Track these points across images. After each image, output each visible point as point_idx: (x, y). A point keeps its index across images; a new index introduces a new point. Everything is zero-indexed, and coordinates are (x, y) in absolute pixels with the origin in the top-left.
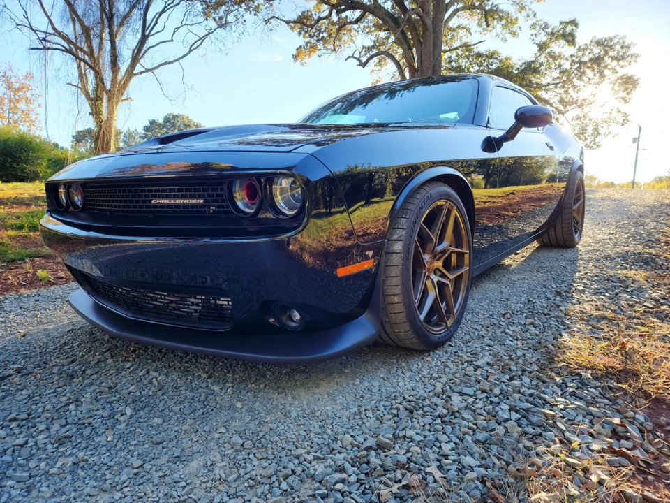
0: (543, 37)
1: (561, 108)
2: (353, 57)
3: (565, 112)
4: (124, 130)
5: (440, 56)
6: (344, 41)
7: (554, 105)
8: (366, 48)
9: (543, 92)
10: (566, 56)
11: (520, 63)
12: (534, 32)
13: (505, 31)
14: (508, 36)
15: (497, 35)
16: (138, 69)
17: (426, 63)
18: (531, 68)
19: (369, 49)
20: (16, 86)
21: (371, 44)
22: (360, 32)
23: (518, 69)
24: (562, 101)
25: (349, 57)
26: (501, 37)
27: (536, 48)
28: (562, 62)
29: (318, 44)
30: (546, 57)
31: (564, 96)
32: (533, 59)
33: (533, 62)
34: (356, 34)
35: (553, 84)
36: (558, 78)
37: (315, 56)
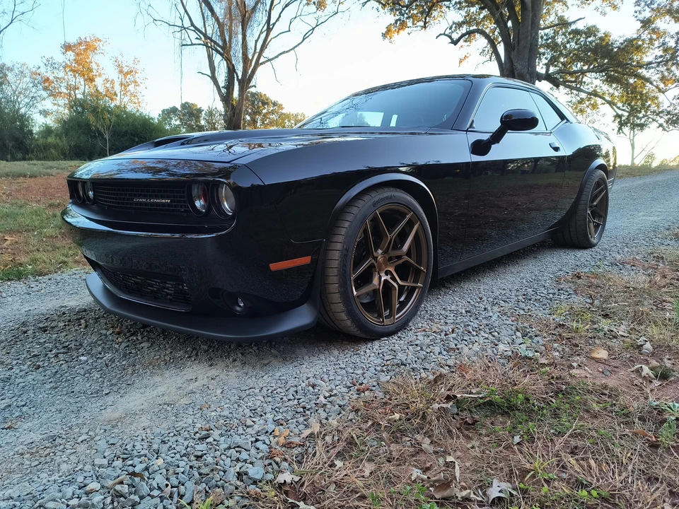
0: (647, 14)
1: (662, 86)
2: (444, 34)
3: (666, 91)
4: (205, 108)
5: (537, 34)
6: (434, 17)
7: (655, 83)
8: (455, 24)
9: (644, 70)
10: (672, 34)
11: (621, 41)
12: (638, 8)
13: (605, 3)
14: (608, 10)
15: (597, 9)
16: (262, 60)
17: (523, 43)
18: (632, 46)
19: (459, 25)
20: (125, 70)
21: (461, 19)
22: (452, 8)
23: (619, 48)
24: (663, 79)
25: (441, 35)
26: (600, 10)
27: (639, 25)
28: (667, 40)
29: (408, 21)
30: (649, 33)
31: (666, 74)
32: (635, 36)
33: (635, 39)
34: (447, 10)
35: (656, 62)
36: (661, 56)
37: (403, 33)
